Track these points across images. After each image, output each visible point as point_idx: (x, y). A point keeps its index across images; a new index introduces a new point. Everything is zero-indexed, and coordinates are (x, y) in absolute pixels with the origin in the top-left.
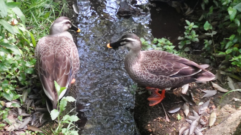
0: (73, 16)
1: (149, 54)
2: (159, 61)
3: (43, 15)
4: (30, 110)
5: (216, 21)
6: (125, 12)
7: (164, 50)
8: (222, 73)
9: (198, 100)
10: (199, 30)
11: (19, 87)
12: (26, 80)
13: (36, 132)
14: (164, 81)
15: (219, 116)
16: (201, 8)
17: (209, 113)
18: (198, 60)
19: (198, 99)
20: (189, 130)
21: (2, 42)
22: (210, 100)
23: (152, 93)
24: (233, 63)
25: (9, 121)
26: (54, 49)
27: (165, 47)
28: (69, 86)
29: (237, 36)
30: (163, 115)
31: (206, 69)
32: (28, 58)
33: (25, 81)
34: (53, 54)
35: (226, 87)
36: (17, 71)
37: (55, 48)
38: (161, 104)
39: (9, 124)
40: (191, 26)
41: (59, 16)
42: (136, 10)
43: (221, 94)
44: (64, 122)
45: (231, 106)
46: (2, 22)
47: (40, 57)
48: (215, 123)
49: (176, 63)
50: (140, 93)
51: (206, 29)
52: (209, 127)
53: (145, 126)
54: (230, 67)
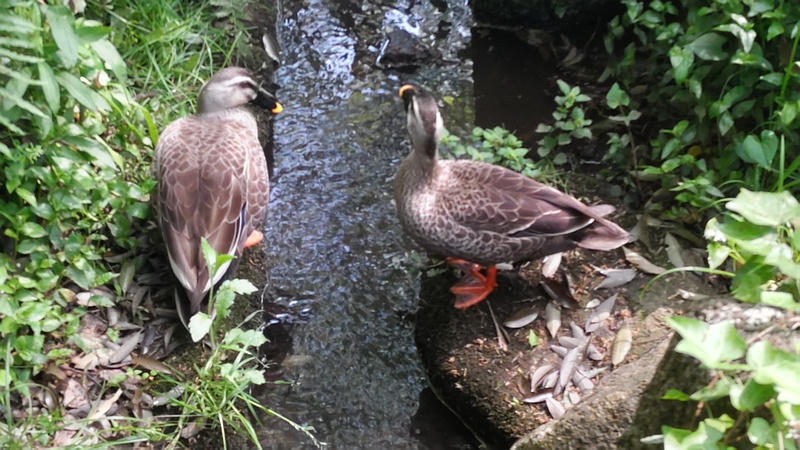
0: (264, 66)
1: (458, 170)
2: (481, 192)
3: (182, 61)
4: (139, 313)
5: (644, 84)
6: (401, 57)
7: (499, 159)
8: (651, 222)
9: (586, 295)
10: (596, 108)
11: (111, 252)
12: (133, 235)
13: (154, 373)
14: (493, 247)
15: (638, 337)
16: (602, 48)
17: (613, 330)
18: (591, 189)
19: (585, 292)
20: (559, 374)
21: (65, 132)
22: (617, 294)
23: (463, 274)
24: (679, 197)
25: (82, 343)
26: (201, 154)
27: (502, 151)
28: (236, 253)
29: (694, 126)
30: (490, 334)
31: (606, 218)
32: (139, 176)
33: (128, 237)
34: (197, 165)
35: (662, 260)
36: (107, 210)
37: (203, 151)
38: (486, 305)
39: (84, 349)
40: (571, 98)
41: (224, 64)
42: (431, 52)
43: (648, 278)
44: (227, 347)
45: (672, 311)
46: (64, 79)
47: (163, 173)
48: (628, 355)
49: (526, 200)
50: (431, 273)
51: (613, 106)
52: (612, 365)
53: (442, 361)
54: (673, 208)
